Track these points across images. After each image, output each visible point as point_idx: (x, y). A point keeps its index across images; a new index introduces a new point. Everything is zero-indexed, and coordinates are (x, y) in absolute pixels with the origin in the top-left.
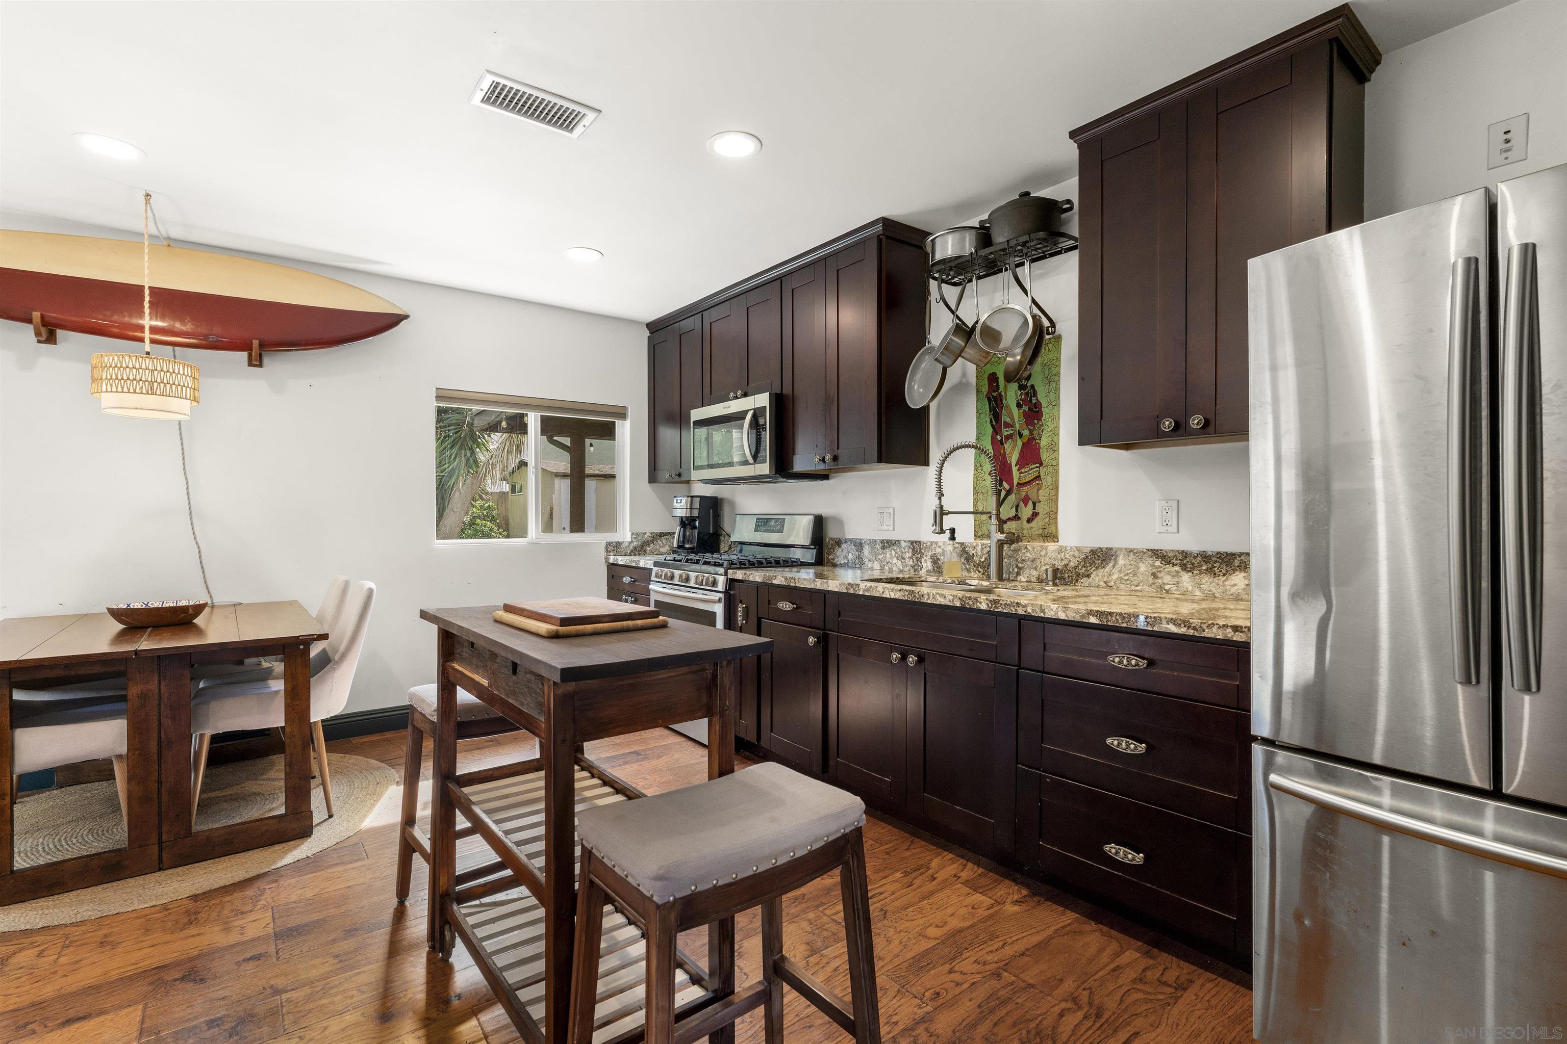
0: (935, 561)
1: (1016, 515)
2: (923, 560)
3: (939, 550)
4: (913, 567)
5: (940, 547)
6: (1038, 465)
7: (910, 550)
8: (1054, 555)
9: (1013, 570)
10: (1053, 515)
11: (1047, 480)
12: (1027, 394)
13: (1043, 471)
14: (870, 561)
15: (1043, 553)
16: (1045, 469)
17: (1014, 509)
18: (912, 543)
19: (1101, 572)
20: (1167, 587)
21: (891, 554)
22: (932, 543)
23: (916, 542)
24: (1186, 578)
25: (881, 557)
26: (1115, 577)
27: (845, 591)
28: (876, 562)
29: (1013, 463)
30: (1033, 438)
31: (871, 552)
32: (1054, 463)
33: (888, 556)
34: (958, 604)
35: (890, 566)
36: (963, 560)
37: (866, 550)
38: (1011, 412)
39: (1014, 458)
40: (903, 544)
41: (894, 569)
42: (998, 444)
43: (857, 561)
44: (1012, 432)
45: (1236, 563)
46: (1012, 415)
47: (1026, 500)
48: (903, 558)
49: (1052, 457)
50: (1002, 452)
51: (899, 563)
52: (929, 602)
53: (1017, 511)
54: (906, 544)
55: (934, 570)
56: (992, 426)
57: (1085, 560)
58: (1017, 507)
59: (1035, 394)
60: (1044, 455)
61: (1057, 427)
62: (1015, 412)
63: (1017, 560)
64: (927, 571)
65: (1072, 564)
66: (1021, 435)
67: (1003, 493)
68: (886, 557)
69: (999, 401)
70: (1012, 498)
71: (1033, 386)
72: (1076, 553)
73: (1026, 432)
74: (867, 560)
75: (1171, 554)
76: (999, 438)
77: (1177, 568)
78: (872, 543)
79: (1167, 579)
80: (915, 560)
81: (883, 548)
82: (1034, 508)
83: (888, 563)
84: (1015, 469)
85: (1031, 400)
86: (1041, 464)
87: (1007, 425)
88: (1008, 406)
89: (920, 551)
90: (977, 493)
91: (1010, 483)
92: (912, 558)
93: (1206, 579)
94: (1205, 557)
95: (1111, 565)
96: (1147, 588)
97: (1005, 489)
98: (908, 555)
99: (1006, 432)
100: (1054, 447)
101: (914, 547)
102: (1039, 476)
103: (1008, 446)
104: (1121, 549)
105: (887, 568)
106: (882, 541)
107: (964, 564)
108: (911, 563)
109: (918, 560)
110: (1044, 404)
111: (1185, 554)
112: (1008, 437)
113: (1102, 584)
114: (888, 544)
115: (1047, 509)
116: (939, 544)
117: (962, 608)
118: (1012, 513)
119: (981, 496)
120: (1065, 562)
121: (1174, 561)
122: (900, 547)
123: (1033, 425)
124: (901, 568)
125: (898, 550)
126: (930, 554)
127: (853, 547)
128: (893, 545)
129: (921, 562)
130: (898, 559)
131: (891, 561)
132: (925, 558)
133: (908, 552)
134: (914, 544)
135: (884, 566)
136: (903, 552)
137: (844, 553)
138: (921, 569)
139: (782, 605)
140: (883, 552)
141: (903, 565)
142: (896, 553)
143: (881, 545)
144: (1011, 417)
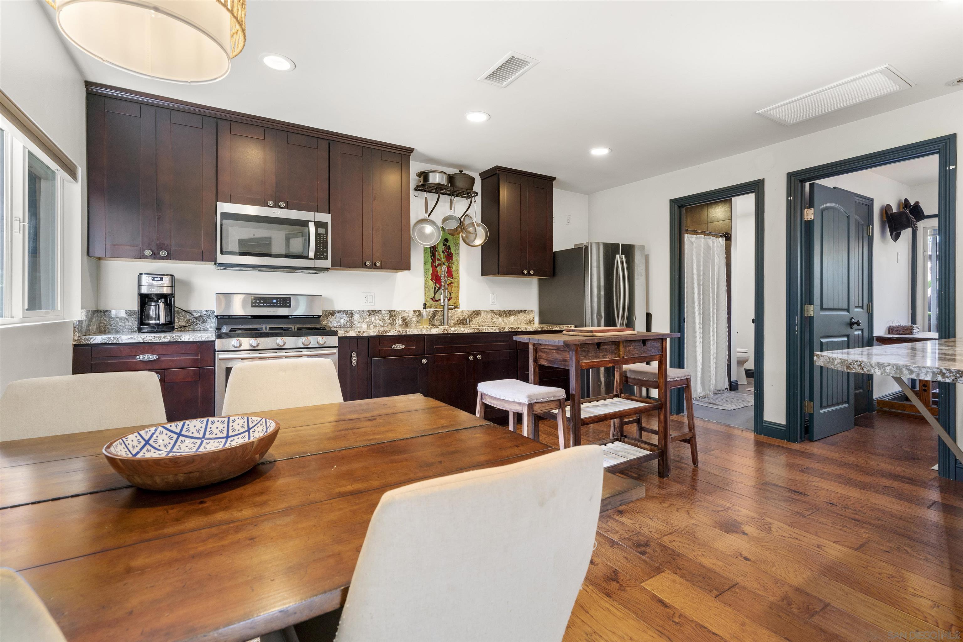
0: (404, 319)
2: (396, 320)
3: (406, 314)
4: (390, 324)
5: (407, 313)
7: (389, 315)
8: (460, 314)
10: (457, 298)
11: (455, 284)
12: (447, 248)
13: (453, 280)
14: (359, 323)
15: (455, 313)
16: (454, 280)
18: (389, 311)
19: (476, 319)
20: (495, 322)
21: (375, 318)
22: (402, 311)
23: (392, 311)
24: (500, 318)
25: (367, 320)
26: (480, 320)
27: (442, 333)
28: (364, 323)
29: (442, 276)
30: (449, 267)
31: (360, 317)
32: (458, 278)
34: (498, 331)
35: (374, 324)
36: (418, 317)
37: (356, 317)
39: (442, 274)
40: (383, 312)
41: (378, 326)
42: (434, 267)
43: (348, 324)
44: (441, 263)
45: (512, 313)
46: (441, 256)
48: (383, 319)
49: (457, 275)
50: (436, 271)
51: (381, 323)
52: (486, 332)
54: (386, 312)
55: (403, 324)
56: (432, 259)
57: (471, 315)
59: (450, 249)
60: (454, 274)
61: (458, 264)
62: (442, 254)
64: (399, 325)
65: (466, 317)
66: (445, 265)
68: (371, 320)
69: (435, 249)
71: (449, 246)
72: (468, 313)
73: (447, 264)
74: (356, 322)
75: (496, 312)
76: (435, 264)
77: (498, 316)
78: (361, 313)
79: (495, 320)
80: (392, 320)
82: (450, 295)
83: (373, 323)
84: (442, 279)
85: (448, 251)
86: (453, 278)
87: (438, 260)
88: (439, 252)
89: (395, 316)
91: (440, 285)
92: (389, 319)
93: (505, 319)
94: (505, 312)
95: (479, 316)
96: (490, 323)
97: (437, 287)
98: (387, 318)
99: (438, 262)
100: (458, 272)
101: (391, 313)
102: (452, 283)
103: (439, 269)
104: (482, 311)
105: (372, 326)
106: (369, 311)
108: (389, 321)
110: (454, 254)
111: (500, 311)
112: (439, 265)
113: (476, 323)
114: (372, 313)
115: (455, 296)
117: (500, 332)
119: (427, 289)
120: (464, 316)
121: (497, 314)
122: (381, 313)
123: (449, 261)
124: (382, 325)
125: (380, 315)
126: (401, 316)
127: (345, 315)
128: (377, 313)
129: (395, 321)
130: (380, 320)
131: (375, 322)
132: (398, 319)
133: (387, 316)
134: (391, 312)
135: (370, 324)
136: (383, 317)
137: (337, 319)
138: (395, 324)
139: (395, 347)
140: (369, 317)
141: (383, 323)
142: (378, 317)
143: (367, 313)
144: (440, 256)
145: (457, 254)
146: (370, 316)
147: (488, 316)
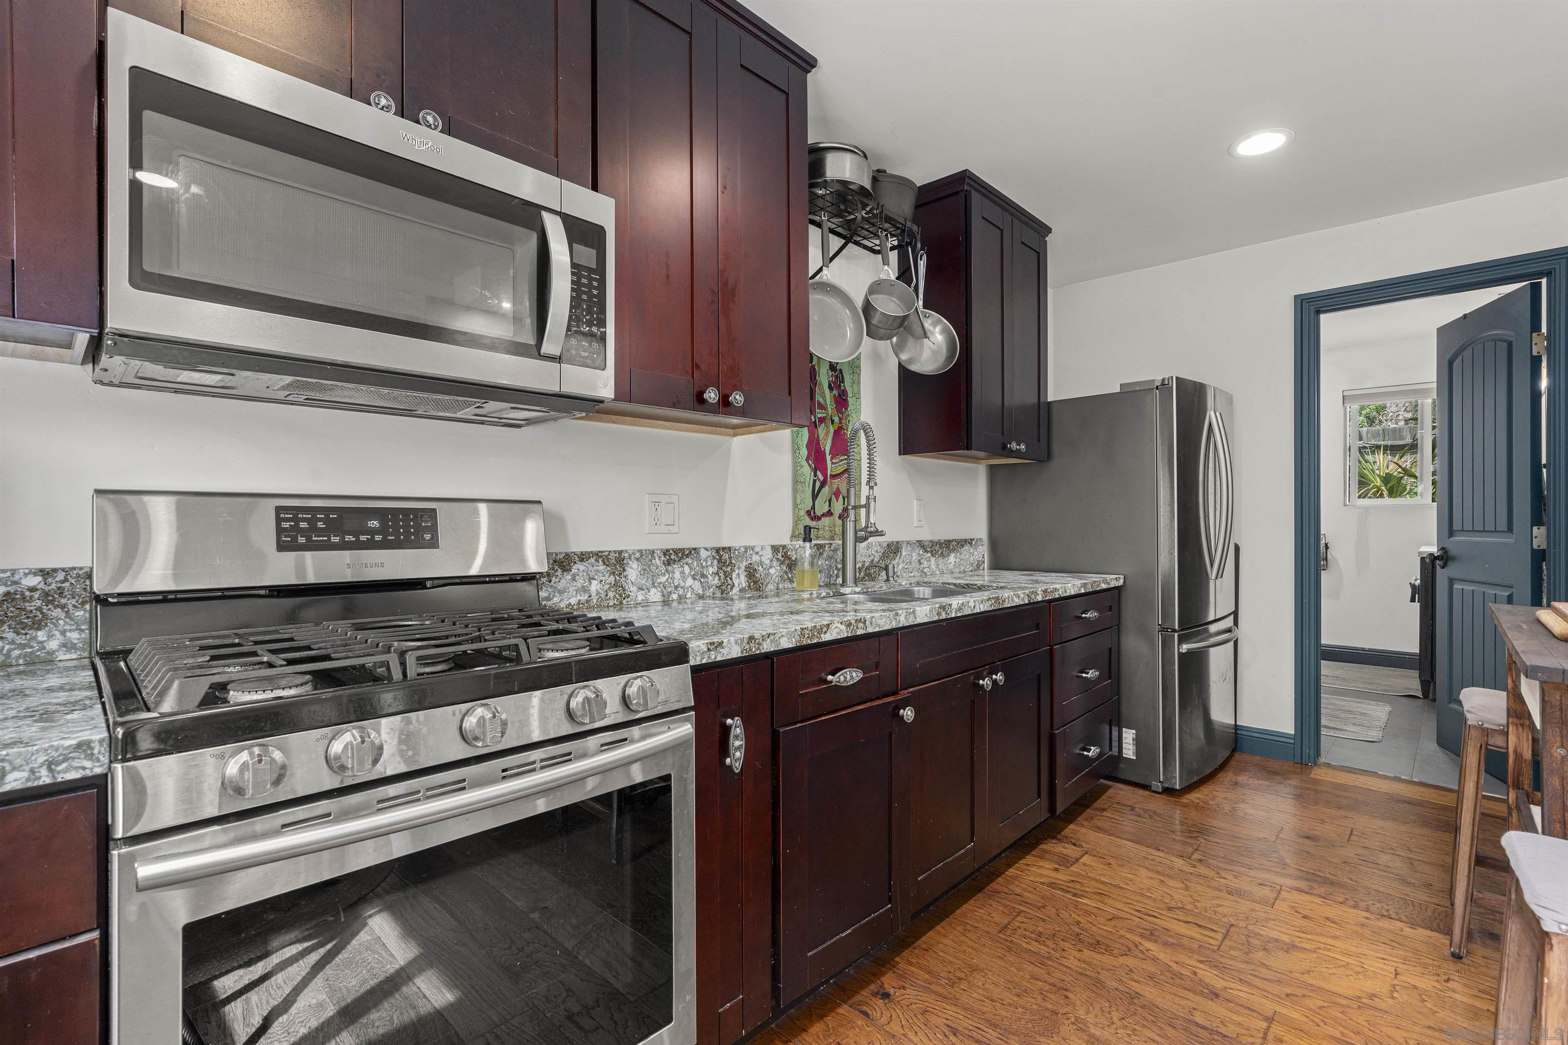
0: (751, 573)
1: (830, 510)
2: (734, 575)
3: (756, 558)
4: (719, 587)
5: (757, 553)
6: (846, 457)
7: (715, 562)
8: (864, 552)
9: (833, 572)
12: (836, 377)
14: (641, 589)
17: (827, 502)
18: (718, 550)
19: (893, 563)
20: (925, 571)
21: (682, 572)
22: (746, 548)
23: (724, 549)
24: (933, 559)
25: (663, 579)
26: (901, 567)
28: (653, 590)
29: (827, 451)
30: (842, 427)
31: (643, 572)
33: (677, 575)
35: (681, 592)
36: (784, 567)
37: (633, 571)
38: (824, 392)
39: (827, 447)
40: (704, 554)
41: (689, 595)
42: (812, 427)
43: (611, 594)
44: (825, 415)
45: (950, 547)
47: (837, 493)
48: (703, 576)
50: (816, 436)
51: (697, 586)
53: (830, 506)
54: (709, 553)
55: (749, 586)
57: (884, 554)
58: (830, 501)
59: (843, 382)
62: (827, 391)
63: (836, 560)
64: (741, 591)
65: (876, 560)
66: (833, 422)
67: (818, 484)
68: (673, 578)
70: (826, 489)
71: (841, 371)
72: (879, 548)
73: (836, 419)
74: (634, 589)
75: (926, 543)
76: (813, 419)
77: (929, 554)
78: (645, 556)
79: (925, 564)
80: (722, 576)
81: (668, 563)
82: (844, 503)
83: (676, 588)
84: (828, 457)
85: (840, 386)
86: (848, 457)
87: (822, 407)
88: (821, 384)
89: (731, 563)
90: (797, 482)
91: (825, 475)
92: (717, 573)
93: (941, 561)
94: (939, 543)
97: (819, 480)
98: (711, 570)
99: (819, 414)
100: (858, 441)
101: (721, 557)
102: (847, 470)
103: (821, 431)
105: (675, 596)
106: (666, 552)
107: (786, 573)
108: (716, 581)
109: (728, 575)
110: (850, 394)
111: (932, 543)
112: (822, 420)
114: (673, 556)
116: (757, 550)
118: (826, 509)
119: (800, 487)
120: (872, 557)
121: (928, 549)
122: (698, 557)
123: (842, 413)
124: (701, 592)
125: (695, 564)
126: (745, 564)
127: (602, 567)
128: (687, 556)
129: (731, 579)
130: (694, 579)
131: (682, 584)
132: (737, 572)
133: (712, 565)
134: (721, 553)
135: (670, 593)
136: (703, 567)
137: (580, 582)
138: (732, 589)
139: (842, 678)
140: (667, 571)
141: (703, 587)
142: (691, 569)
143: (663, 558)
144: (824, 398)
145: (857, 396)
146: (670, 568)
147: (914, 554)
